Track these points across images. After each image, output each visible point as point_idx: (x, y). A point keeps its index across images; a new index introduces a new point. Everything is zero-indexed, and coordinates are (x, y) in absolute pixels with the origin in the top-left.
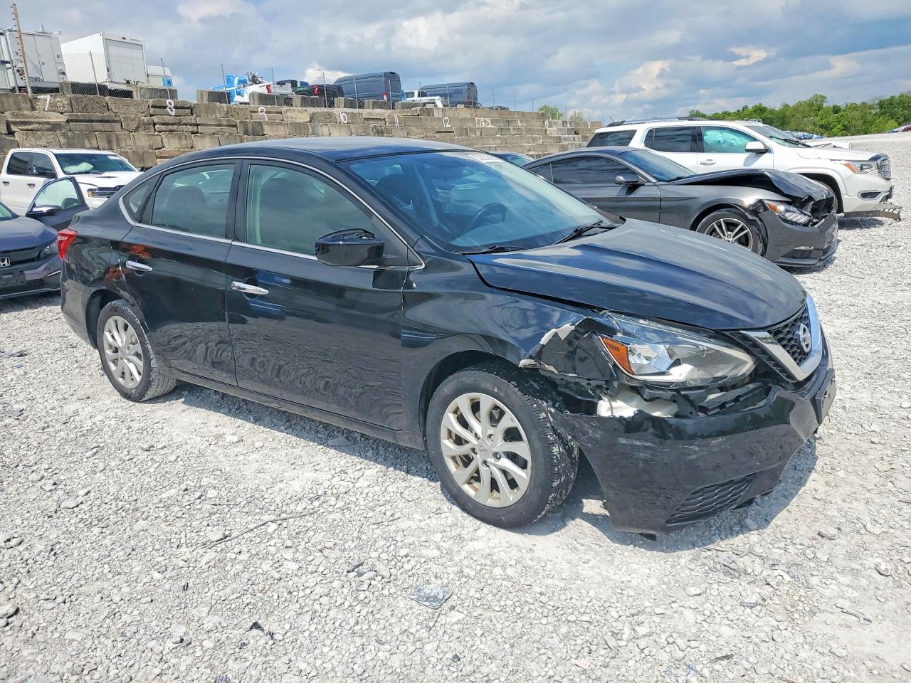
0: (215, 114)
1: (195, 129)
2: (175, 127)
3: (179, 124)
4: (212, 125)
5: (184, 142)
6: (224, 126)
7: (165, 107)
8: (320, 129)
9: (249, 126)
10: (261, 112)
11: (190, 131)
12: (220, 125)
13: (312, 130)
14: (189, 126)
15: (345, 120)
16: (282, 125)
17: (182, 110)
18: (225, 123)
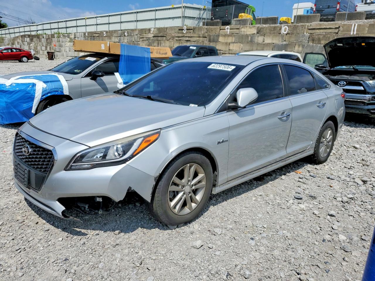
4: (196, 37)
7: (183, 30)
9: (211, 37)
10: (227, 29)
11: (187, 40)
12: (199, 37)
13: (251, 39)
14: (187, 38)
15: (285, 31)
16: (231, 36)
17: (189, 30)
18: (201, 36)
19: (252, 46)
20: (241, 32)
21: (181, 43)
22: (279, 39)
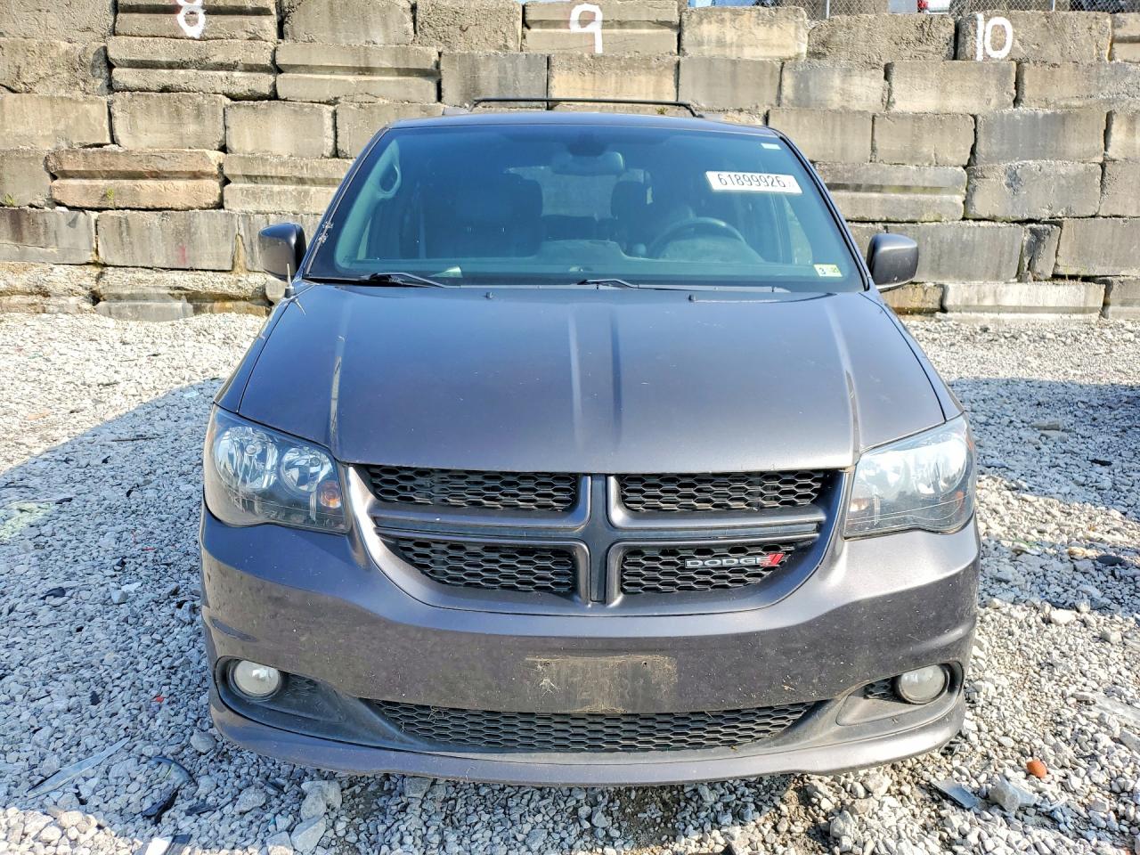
0: (367, 31)
1: (263, 83)
2: (178, 77)
3: (202, 65)
4: (332, 69)
5: (191, 128)
6: (387, 71)
7: (174, 9)
8: (837, 81)
9: (483, 73)
10: (584, 22)
11: (236, 90)
12: (367, 70)
13: (796, 88)
14: (237, 74)
15: (998, 46)
16: (649, 68)
17: (237, 19)
18: (386, 63)
19: (830, 127)
20: (700, 44)
21: (188, 110)
22: (982, 91)
